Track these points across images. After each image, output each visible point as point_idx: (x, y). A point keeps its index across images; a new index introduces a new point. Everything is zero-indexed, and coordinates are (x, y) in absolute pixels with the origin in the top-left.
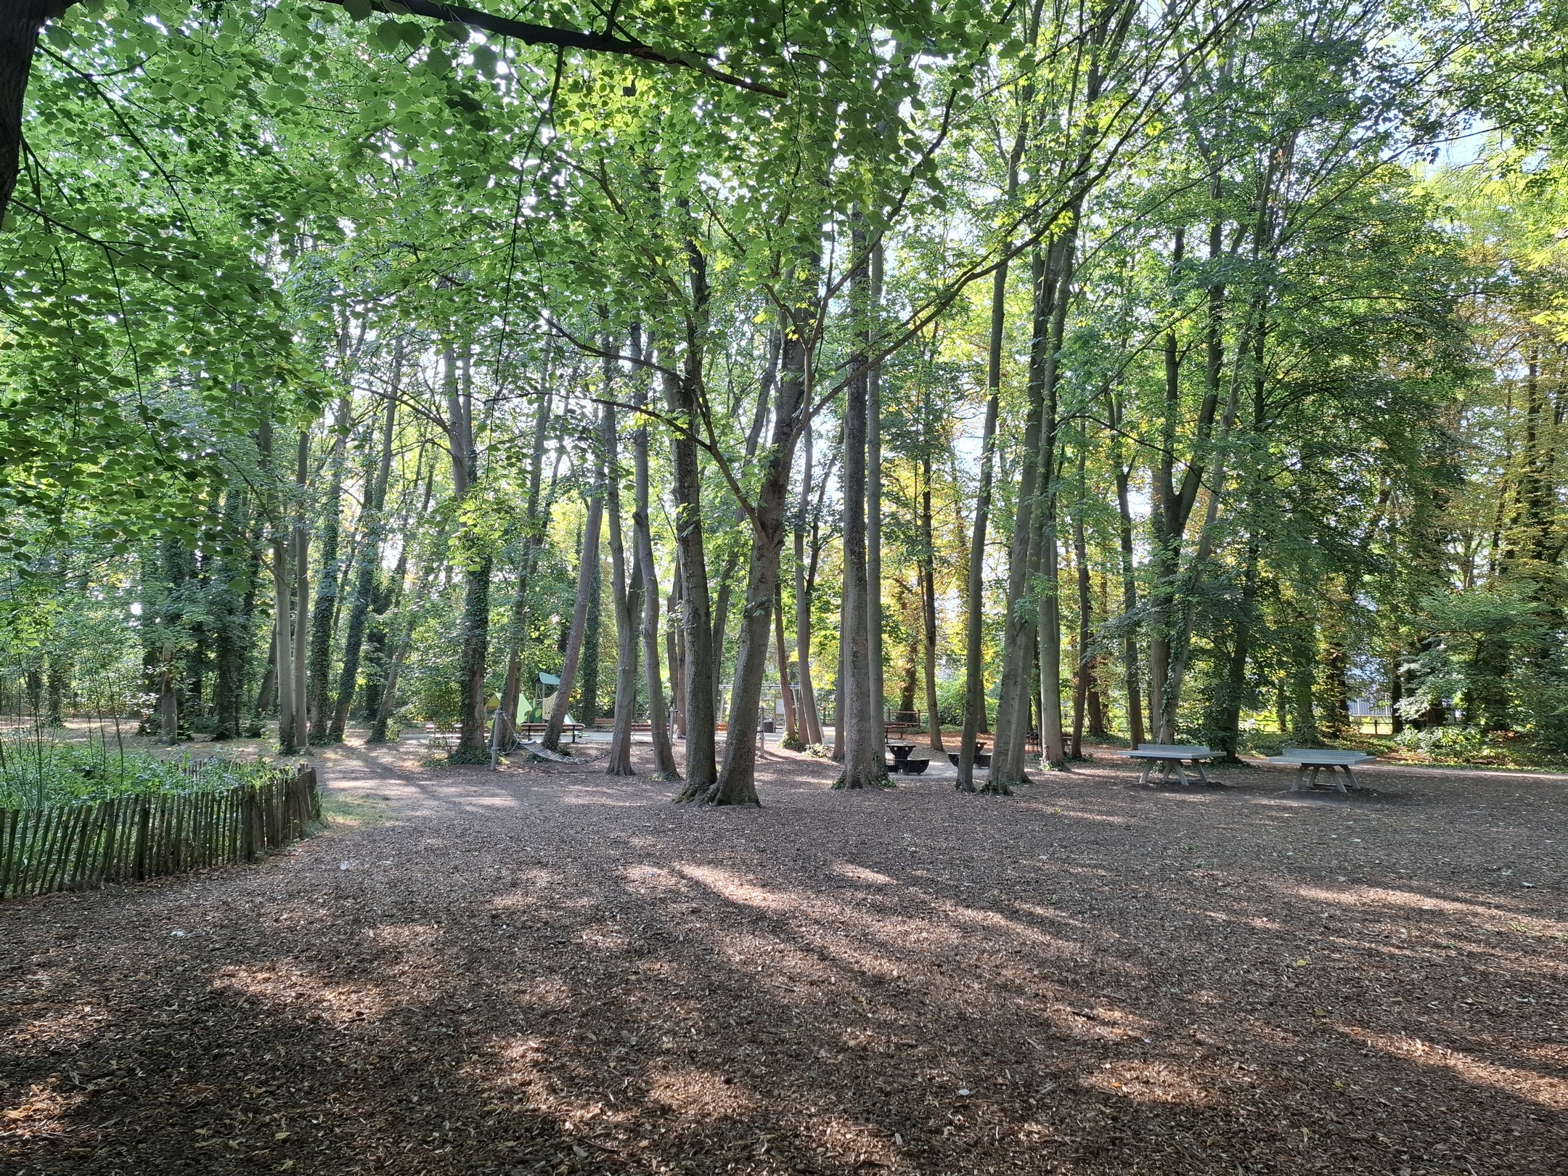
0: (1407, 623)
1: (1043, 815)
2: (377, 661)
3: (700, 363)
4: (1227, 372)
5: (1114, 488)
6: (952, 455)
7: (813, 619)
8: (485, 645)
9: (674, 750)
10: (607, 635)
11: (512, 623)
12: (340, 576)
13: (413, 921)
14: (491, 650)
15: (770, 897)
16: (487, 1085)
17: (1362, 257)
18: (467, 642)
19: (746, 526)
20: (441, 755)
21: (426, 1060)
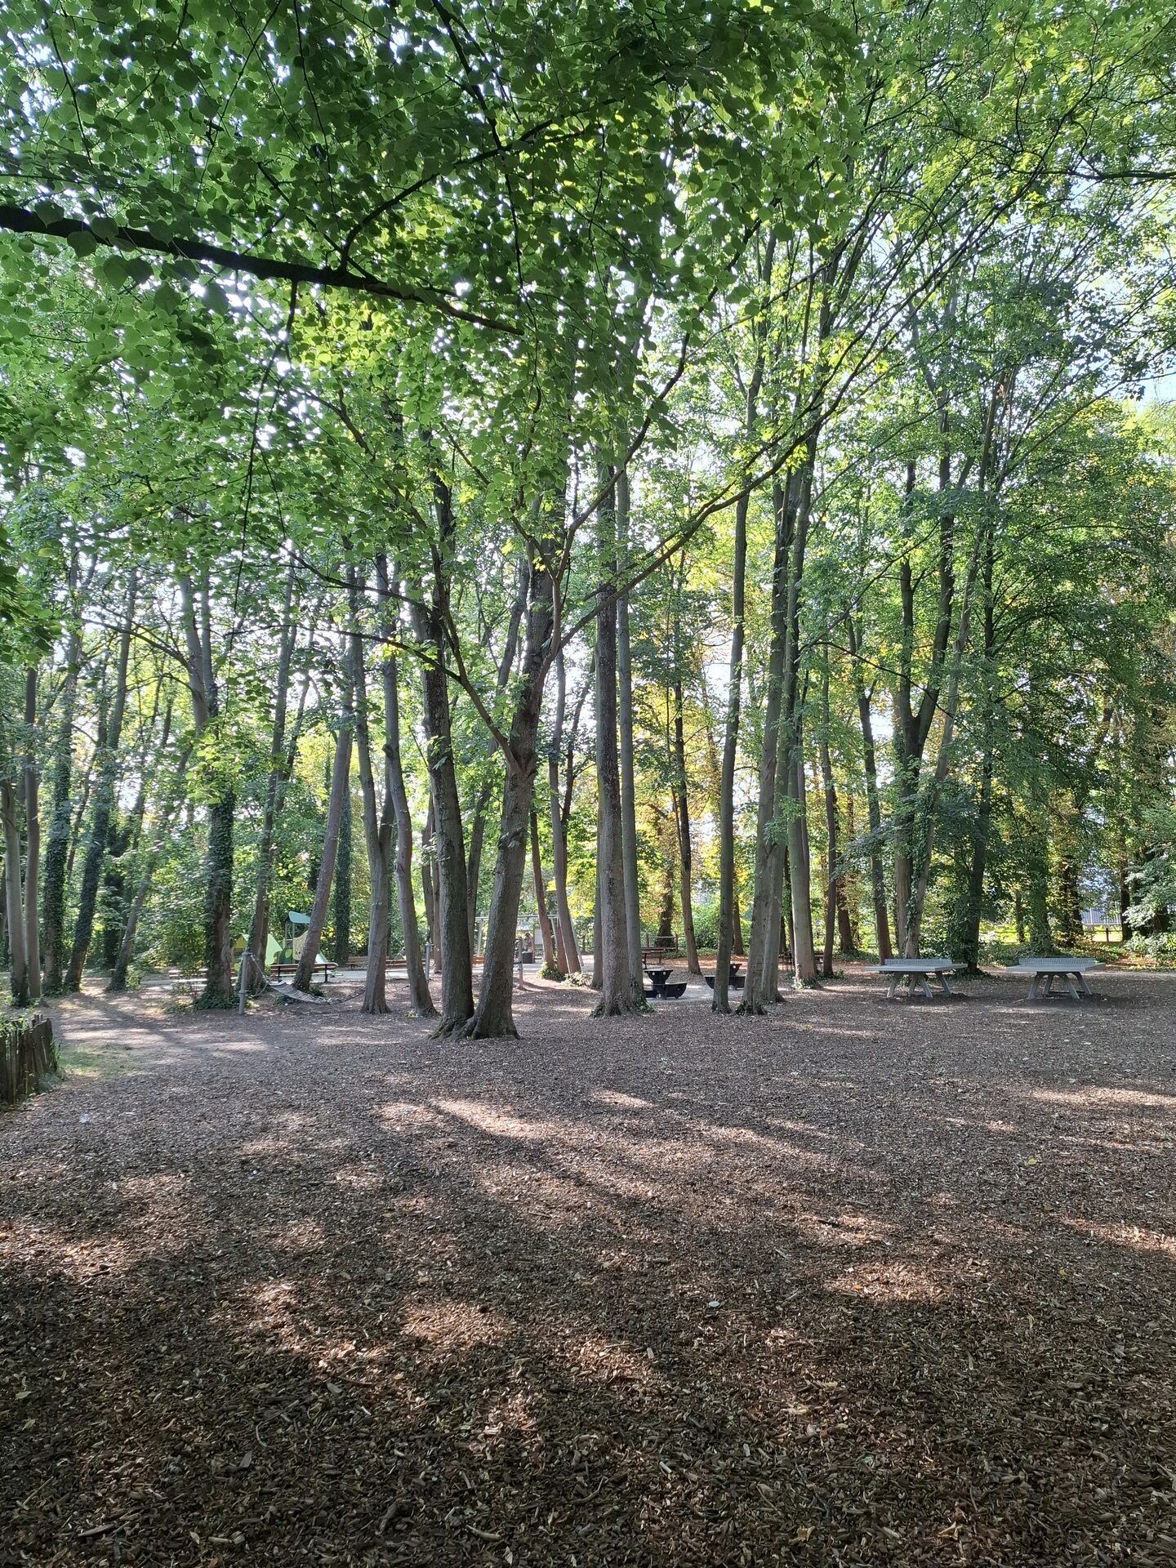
0: (1131, 834)
1: (795, 1033)
2: (115, 905)
3: (448, 593)
4: (958, 598)
5: (857, 712)
6: (703, 682)
7: (570, 848)
8: (230, 885)
9: (431, 986)
10: (359, 871)
11: (259, 861)
12: (73, 818)
13: (158, 1171)
14: (236, 890)
15: (528, 1127)
16: (238, 1330)
17: (1080, 488)
18: (212, 883)
19: (499, 756)
20: (185, 1000)
21: (175, 1310)
